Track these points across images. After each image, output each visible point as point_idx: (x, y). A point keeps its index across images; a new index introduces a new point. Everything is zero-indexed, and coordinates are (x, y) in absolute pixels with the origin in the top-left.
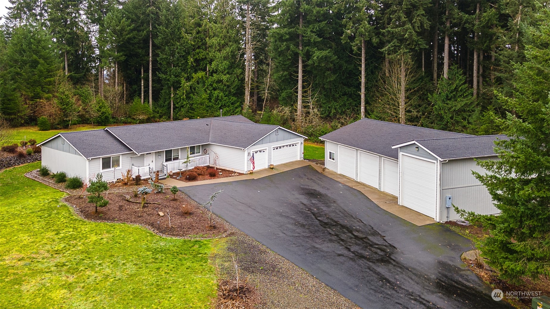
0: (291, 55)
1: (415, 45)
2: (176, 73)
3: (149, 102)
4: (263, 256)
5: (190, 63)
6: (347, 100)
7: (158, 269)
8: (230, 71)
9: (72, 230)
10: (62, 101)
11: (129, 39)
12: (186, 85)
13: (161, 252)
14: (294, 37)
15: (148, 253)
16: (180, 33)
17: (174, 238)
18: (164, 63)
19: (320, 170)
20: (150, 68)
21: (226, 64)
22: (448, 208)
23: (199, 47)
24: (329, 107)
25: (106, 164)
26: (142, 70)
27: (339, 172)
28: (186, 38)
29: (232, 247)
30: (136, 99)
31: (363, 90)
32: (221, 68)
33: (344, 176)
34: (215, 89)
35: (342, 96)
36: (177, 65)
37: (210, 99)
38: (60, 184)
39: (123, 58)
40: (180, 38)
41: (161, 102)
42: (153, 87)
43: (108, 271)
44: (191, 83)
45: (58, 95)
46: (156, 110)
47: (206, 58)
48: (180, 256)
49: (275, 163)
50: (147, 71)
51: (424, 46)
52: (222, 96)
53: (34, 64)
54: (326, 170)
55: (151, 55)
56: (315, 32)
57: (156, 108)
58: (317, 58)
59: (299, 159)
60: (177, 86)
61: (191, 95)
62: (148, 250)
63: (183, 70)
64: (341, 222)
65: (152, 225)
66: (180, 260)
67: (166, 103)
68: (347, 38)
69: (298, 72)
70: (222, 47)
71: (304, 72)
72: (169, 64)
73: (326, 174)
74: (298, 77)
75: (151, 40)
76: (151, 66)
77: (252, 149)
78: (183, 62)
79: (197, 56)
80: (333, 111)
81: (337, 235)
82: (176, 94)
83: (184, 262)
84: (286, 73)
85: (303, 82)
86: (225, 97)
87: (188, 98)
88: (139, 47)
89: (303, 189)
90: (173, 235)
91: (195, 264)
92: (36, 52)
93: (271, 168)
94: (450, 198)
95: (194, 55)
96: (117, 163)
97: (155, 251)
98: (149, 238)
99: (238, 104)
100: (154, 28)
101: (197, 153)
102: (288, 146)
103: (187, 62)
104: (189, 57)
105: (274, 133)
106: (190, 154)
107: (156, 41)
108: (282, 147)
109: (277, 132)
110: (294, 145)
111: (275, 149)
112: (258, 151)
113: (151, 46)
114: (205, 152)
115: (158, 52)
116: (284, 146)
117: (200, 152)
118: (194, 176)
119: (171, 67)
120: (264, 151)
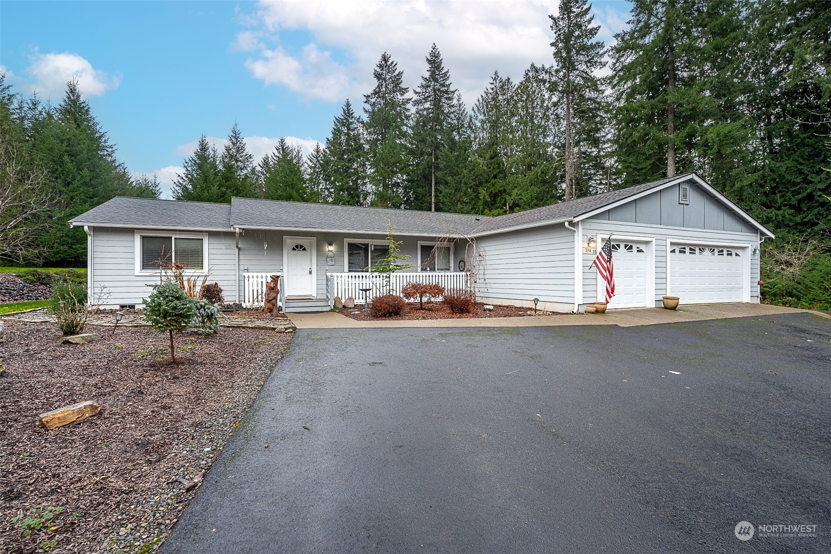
5: (482, 197)
18: (448, 200)
23: (495, 177)
28: (477, 162)
59: (747, 299)
72: (453, 201)
78: (473, 196)
79: (492, 189)
93: (670, 308)
100: (437, 158)
101: (442, 270)
102: (716, 251)
103: (477, 197)
104: (481, 190)
105: (674, 196)
106: (422, 269)
107: (439, 174)
108: (697, 250)
109: (685, 196)
110: (734, 252)
111: (677, 251)
112: (622, 246)
113: (433, 183)
114: (461, 266)
115: (442, 187)
116: (702, 248)
117: (449, 270)
118: (392, 303)
119: (457, 206)
120: (642, 247)
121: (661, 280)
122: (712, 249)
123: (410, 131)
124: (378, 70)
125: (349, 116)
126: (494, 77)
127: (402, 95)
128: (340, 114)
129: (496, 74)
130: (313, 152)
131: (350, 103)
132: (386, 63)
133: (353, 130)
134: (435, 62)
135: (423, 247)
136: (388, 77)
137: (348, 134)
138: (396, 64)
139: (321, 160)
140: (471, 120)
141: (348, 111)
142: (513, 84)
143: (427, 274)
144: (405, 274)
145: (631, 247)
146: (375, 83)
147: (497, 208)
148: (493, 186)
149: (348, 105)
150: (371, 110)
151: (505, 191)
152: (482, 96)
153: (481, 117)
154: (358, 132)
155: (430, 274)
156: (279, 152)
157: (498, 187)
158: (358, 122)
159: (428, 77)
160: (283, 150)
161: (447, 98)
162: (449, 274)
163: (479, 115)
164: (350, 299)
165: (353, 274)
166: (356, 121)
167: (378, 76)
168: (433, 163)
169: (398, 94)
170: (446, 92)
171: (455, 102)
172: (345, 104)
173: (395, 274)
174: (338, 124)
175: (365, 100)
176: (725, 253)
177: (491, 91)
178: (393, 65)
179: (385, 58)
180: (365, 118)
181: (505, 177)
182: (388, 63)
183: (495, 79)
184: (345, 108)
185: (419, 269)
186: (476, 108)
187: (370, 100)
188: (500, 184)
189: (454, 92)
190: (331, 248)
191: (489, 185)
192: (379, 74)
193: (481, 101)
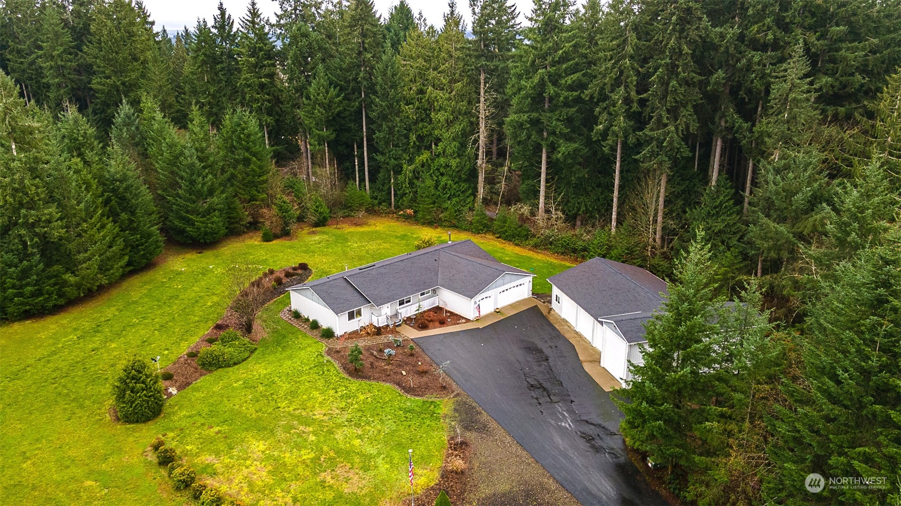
0: (532, 146)
1: (677, 153)
2: (396, 155)
3: (365, 186)
4: (479, 416)
6: (602, 193)
7: (409, 426)
8: (461, 152)
9: (344, 388)
10: (281, 208)
11: (339, 113)
12: (408, 169)
13: (409, 411)
14: (535, 123)
15: (401, 412)
16: (400, 106)
17: (417, 398)
18: (382, 142)
19: (545, 312)
20: (365, 145)
21: (455, 146)
24: (578, 203)
25: (351, 316)
26: (355, 146)
27: (563, 317)
28: (407, 112)
29: (457, 408)
30: (351, 182)
31: (616, 193)
32: (449, 151)
33: (567, 322)
34: (442, 174)
35: (596, 189)
36: (397, 146)
37: (436, 187)
38: (315, 331)
39: (333, 137)
40: (399, 112)
41: (378, 184)
42: (369, 166)
43: (379, 427)
44: (413, 166)
45: (277, 202)
46: (374, 195)
47: (431, 134)
48: (423, 416)
49: (500, 305)
50: (361, 147)
51: (687, 153)
52: (450, 185)
53: (247, 162)
54: (552, 312)
55: (364, 130)
56: (561, 121)
57: (374, 192)
58: (563, 154)
59: (527, 297)
60: (398, 170)
61: (415, 181)
62: (400, 409)
63: (405, 151)
64: (545, 385)
65: (399, 384)
66: (422, 419)
67: (386, 187)
68: (598, 135)
70: (449, 123)
71: (548, 163)
72: (387, 143)
73: (551, 319)
74: (540, 168)
75: (364, 112)
76: (365, 142)
77: (478, 297)
78: (405, 141)
79: (420, 132)
80: (583, 208)
81: (537, 399)
82: (396, 179)
83: (425, 421)
84: (526, 164)
85: (547, 174)
86: (455, 184)
87: (411, 184)
88: (350, 120)
89: (522, 341)
90: (415, 395)
91: (432, 423)
92: (247, 149)
93: (497, 312)
95: (417, 131)
96: (359, 313)
97: (406, 411)
98: (399, 398)
99: (470, 192)
103: (408, 142)
108: (509, 289)
121: (496, 302)
122: (514, 287)
145: (487, 297)
168: (363, 100)
176: (519, 286)
181: (432, 123)
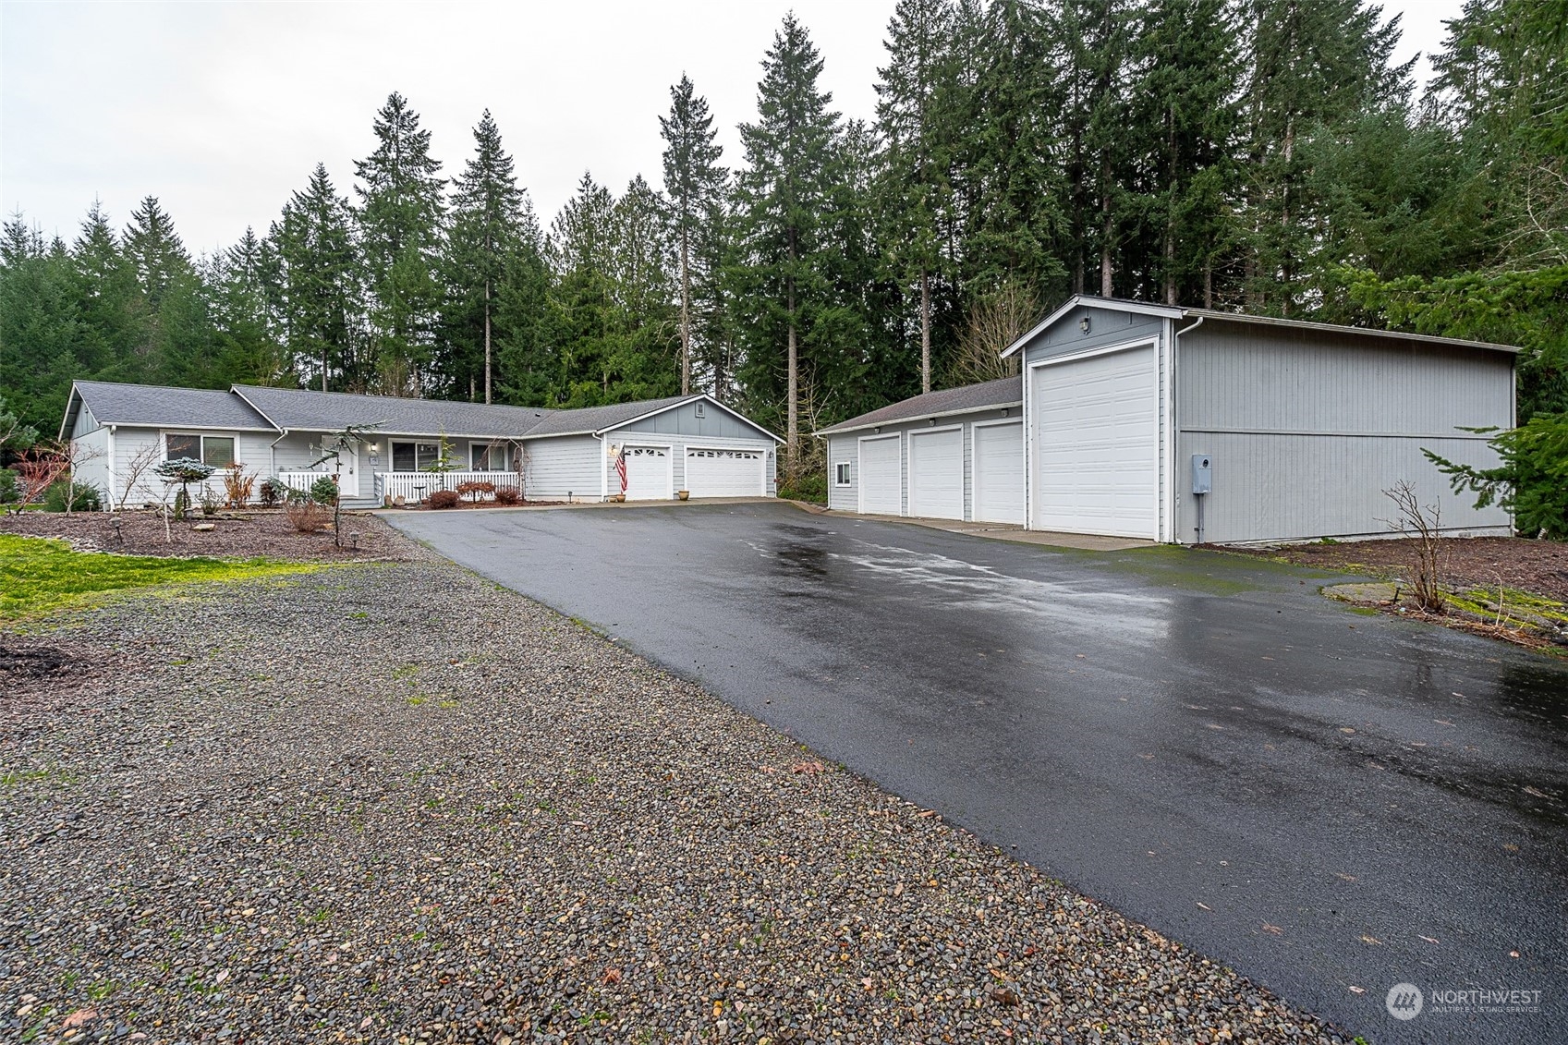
2: (536, 383)
5: (565, 363)
8: (650, 378)
18: (512, 362)
19: (813, 511)
20: (488, 378)
21: (638, 360)
22: (1198, 496)
23: (586, 333)
27: (861, 511)
28: (557, 309)
33: (873, 515)
50: (481, 385)
54: (832, 515)
55: (488, 351)
58: (826, 321)
59: (764, 494)
69: (786, 365)
72: (521, 365)
74: (787, 374)
75: (487, 321)
76: (487, 375)
77: (624, 439)
79: (581, 350)
85: (799, 384)
93: (682, 499)
94: (1206, 463)
96: (222, 458)
100: (493, 294)
101: (496, 470)
102: (734, 454)
103: (558, 360)
104: (563, 350)
105: (692, 411)
106: (474, 470)
107: (497, 320)
108: (715, 454)
109: (700, 411)
110: (752, 455)
111: (696, 455)
112: (644, 451)
113: (488, 333)
114: (516, 467)
115: (501, 342)
116: (720, 452)
117: (503, 470)
118: (448, 496)
119: (527, 372)
120: (662, 452)
121: (678, 476)
122: (730, 453)
123: (445, 236)
124: (383, 120)
125: (323, 194)
126: (584, 180)
127: (428, 172)
128: (305, 187)
129: (587, 177)
130: (239, 244)
131: (327, 171)
132: (397, 110)
133: (333, 221)
134: (487, 138)
135: (474, 447)
136: (401, 137)
137: (322, 228)
138: (417, 117)
139: (258, 260)
140: (548, 243)
141: (321, 186)
142: (612, 199)
143: (480, 474)
144: (456, 474)
145: (653, 452)
146: (377, 143)
147: (589, 379)
148: (584, 345)
149: (322, 174)
150: (369, 189)
151: (599, 355)
152: (566, 207)
153: (564, 239)
154: (342, 225)
155: (483, 474)
156: (143, 226)
157: (589, 350)
158: (344, 207)
159: (476, 161)
160: (154, 221)
161: (509, 201)
162: (503, 473)
163: (561, 234)
164: (400, 497)
165: (399, 474)
166: (337, 205)
167: (382, 132)
168: (486, 301)
169: (422, 168)
170: (510, 191)
171: (522, 208)
172: (316, 171)
173: (449, 474)
174: (302, 206)
175: (357, 170)
176: (743, 455)
177: (579, 201)
178: (411, 117)
179: (395, 102)
180: (358, 202)
181: (601, 335)
182: (402, 112)
183: (586, 184)
184: (317, 179)
185: (471, 469)
186: (556, 225)
187: (367, 171)
188: (592, 345)
189: (521, 192)
190: (374, 448)
191: (576, 343)
192: (384, 129)
193: (564, 215)
